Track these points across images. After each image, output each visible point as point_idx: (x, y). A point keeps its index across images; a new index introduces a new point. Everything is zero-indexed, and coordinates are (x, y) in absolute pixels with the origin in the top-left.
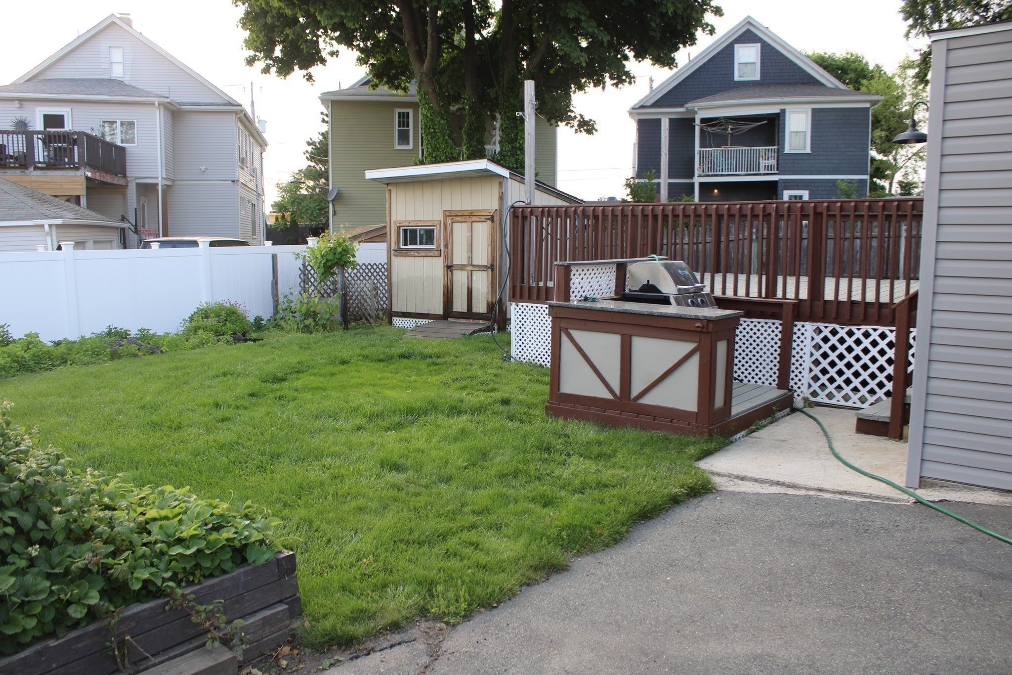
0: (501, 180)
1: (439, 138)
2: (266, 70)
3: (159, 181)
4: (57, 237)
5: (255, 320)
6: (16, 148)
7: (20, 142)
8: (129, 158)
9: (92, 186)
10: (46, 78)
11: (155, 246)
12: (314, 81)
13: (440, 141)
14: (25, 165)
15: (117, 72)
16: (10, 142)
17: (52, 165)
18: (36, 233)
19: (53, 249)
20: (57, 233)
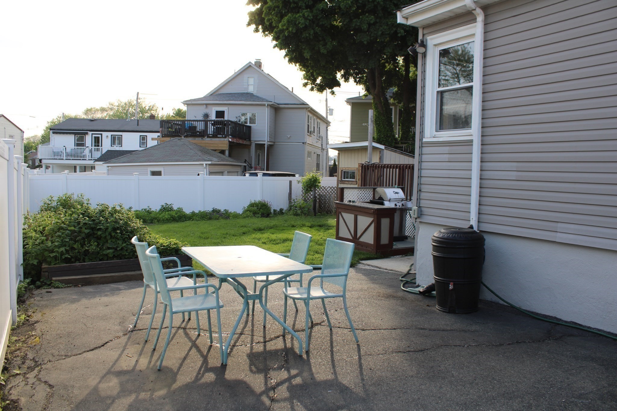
0: (381, 150)
1: (381, 126)
2: (312, 89)
3: (266, 143)
4: (209, 170)
5: (280, 210)
6: (200, 128)
7: (202, 125)
8: (252, 131)
9: (231, 145)
10: (219, 93)
11: (247, 175)
12: (335, 95)
13: (382, 128)
14: (203, 136)
15: (251, 89)
16: (198, 125)
17: (215, 136)
18: (200, 167)
19: (207, 175)
20: (209, 168)
